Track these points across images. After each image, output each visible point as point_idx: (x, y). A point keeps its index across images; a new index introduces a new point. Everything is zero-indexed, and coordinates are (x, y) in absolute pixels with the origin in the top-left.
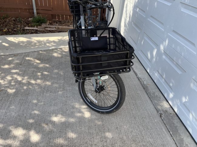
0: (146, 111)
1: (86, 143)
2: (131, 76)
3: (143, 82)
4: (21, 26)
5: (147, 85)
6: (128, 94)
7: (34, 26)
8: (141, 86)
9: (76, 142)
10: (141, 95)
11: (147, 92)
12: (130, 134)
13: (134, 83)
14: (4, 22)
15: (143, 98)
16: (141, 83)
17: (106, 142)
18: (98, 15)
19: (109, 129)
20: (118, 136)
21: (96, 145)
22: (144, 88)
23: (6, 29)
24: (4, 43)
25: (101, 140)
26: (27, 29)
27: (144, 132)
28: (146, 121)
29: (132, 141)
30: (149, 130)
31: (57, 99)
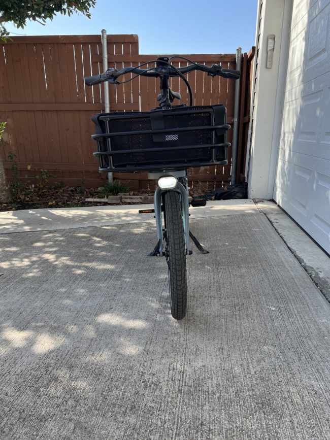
0: (314, 325)
1: (131, 368)
2: (286, 263)
3: (317, 274)
4: (80, 198)
5: (327, 280)
6: (271, 292)
7: (103, 197)
8: (309, 280)
9: (105, 364)
10: (305, 295)
11: (324, 291)
12: (255, 364)
13: (292, 274)
14: (54, 193)
15: (309, 301)
16: (311, 276)
17: (183, 373)
18: (229, 179)
19: (198, 349)
20: (219, 365)
21: (154, 375)
22: (317, 284)
23: (54, 202)
24: (43, 216)
25: (171, 368)
26: (89, 202)
27: (297, 363)
28: (310, 343)
29: (256, 380)
30: (314, 363)
31: (99, 291)
